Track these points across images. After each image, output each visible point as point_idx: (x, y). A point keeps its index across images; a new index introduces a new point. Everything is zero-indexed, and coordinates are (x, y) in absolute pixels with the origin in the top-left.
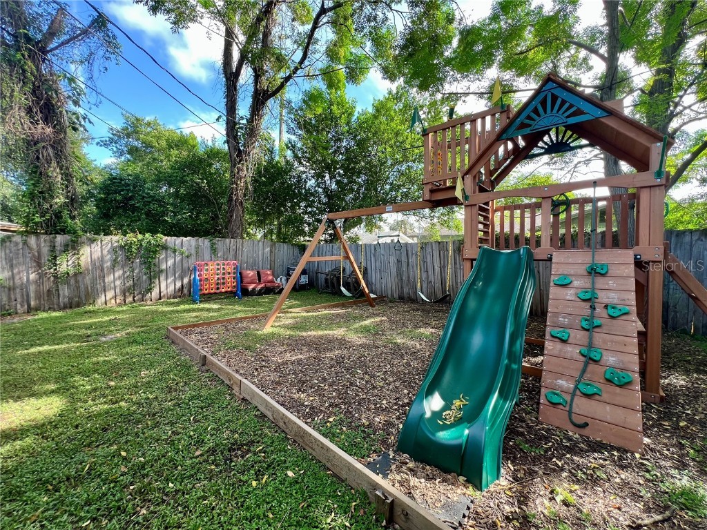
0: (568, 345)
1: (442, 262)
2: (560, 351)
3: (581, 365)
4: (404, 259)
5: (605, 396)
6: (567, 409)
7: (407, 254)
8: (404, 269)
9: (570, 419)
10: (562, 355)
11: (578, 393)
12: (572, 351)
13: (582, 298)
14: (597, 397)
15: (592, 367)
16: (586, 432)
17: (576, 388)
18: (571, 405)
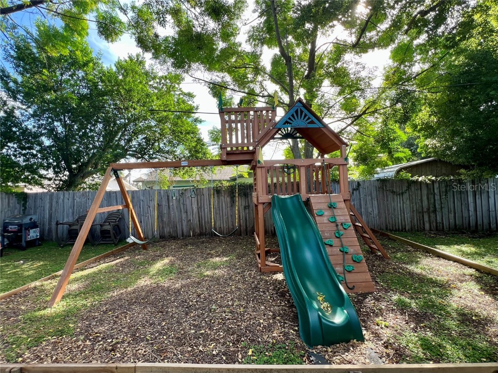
0: (333, 248)
1: (199, 204)
2: (332, 251)
3: (342, 257)
4: (164, 203)
5: (356, 270)
6: (344, 282)
7: (168, 199)
8: (165, 211)
9: (348, 287)
10: (333, 254)
11: (346, 272)
12: (336, 250)
13: (331, 221)
14: (353, 271)
15: (346, 256)
16: (355, 290)
17: (345, 269)
18: (345, 279)
